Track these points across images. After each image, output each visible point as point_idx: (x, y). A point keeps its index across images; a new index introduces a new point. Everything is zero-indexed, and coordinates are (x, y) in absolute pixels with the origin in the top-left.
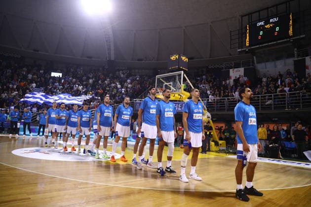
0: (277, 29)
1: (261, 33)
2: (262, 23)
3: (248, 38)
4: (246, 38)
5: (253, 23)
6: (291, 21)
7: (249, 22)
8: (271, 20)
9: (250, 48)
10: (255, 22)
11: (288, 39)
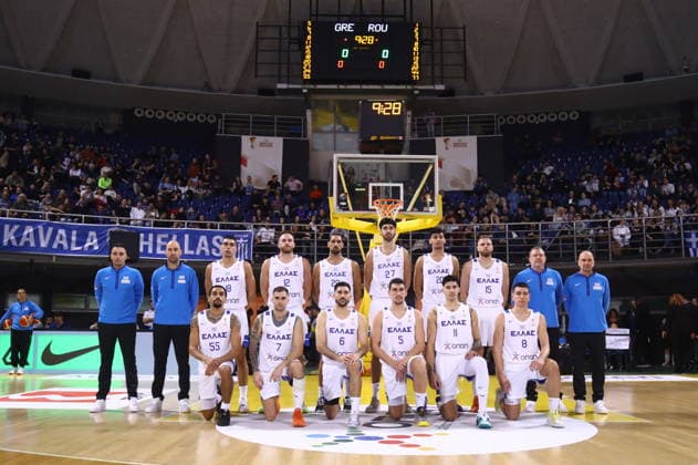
0: (385, 54)
1: (345, 53)
2: (347, 27)
3: (308, 57)
4: (304, 58)
5: (320, 19)
6: (416, 44)
7: (311, 15)
8: (371, 27)
9: (312, 87)
10: (328, 19)
11: (409, 87)
